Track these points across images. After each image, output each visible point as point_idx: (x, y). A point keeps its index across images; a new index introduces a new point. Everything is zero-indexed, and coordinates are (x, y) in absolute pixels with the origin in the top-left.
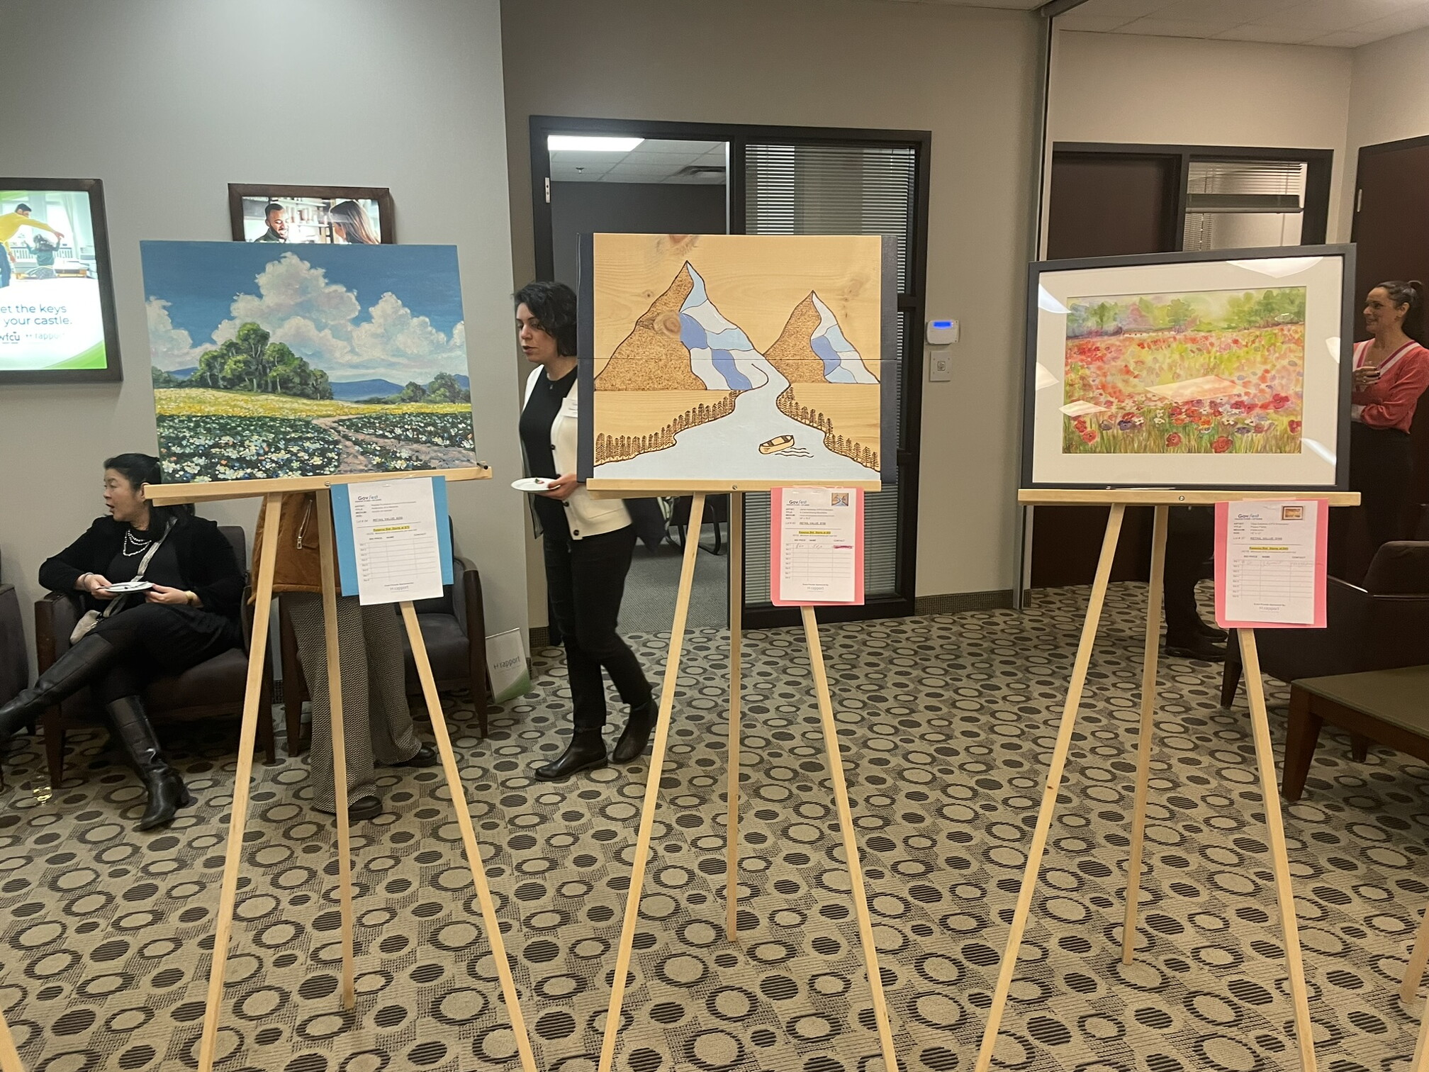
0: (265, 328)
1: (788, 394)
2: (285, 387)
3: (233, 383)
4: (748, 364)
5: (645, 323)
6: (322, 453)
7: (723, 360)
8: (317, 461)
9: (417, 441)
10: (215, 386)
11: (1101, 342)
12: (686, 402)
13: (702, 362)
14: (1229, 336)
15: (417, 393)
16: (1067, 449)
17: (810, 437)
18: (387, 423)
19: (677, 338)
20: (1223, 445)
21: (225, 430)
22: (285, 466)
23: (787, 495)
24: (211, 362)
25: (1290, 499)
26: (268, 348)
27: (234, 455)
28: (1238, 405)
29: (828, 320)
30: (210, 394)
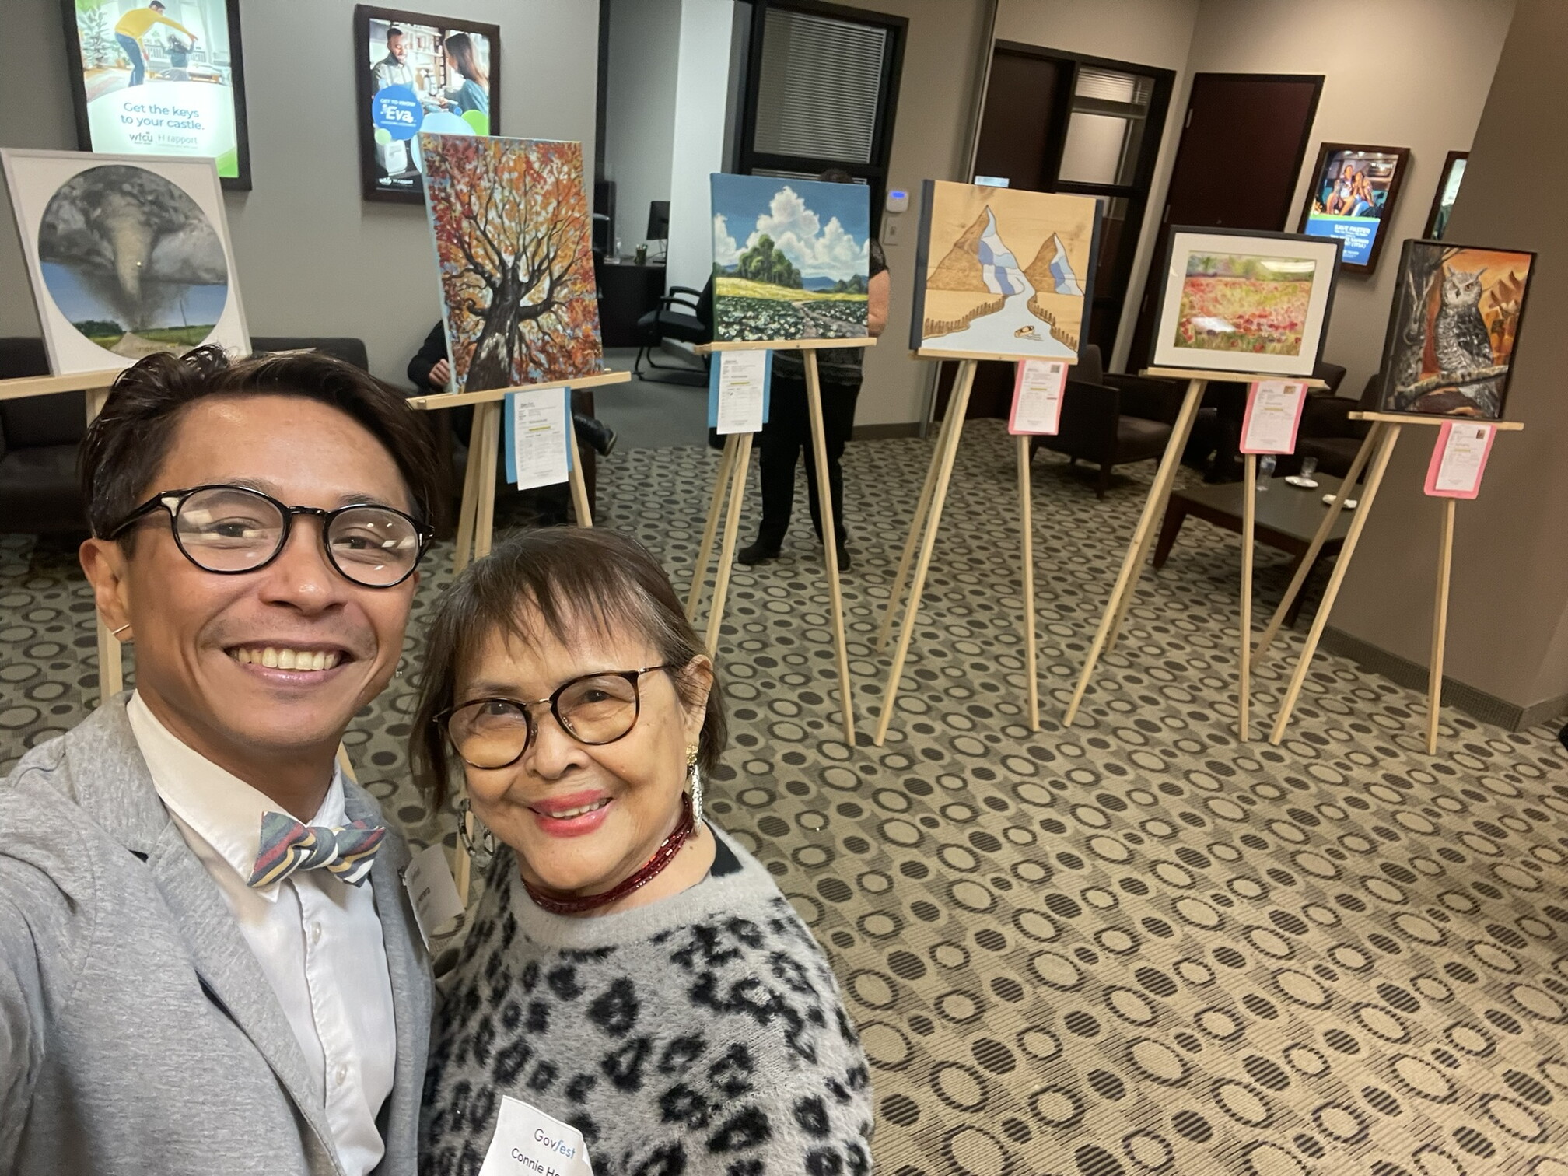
0: (773, 238)
1: (1034, 299)
2: (773, 279)
3: (755, 276)
4: (1015, 277)
5: (958, 245)
6: (795, 324)
7: (1001, 273)
8: (793, 330)
9: (840, 319)
10: (746, 277)
11: (1204, 281)
12: (976, 300)
13: (989, 274)
14: (1273, 284)
15: (843, 287)
16: (1176, 345)
17: (1043, 327)
18: (829, 305)
19: (976, 257)
20: (1260, 348)
21: (750, 307)
22: (777, 332)
23: (1029, 364)
24: (746, 260)
25: (1290, 382)
26: (774, 253)
27: (752, 323)
28: (1271, 326)
29: (1061, 252)
30: (744, 282)
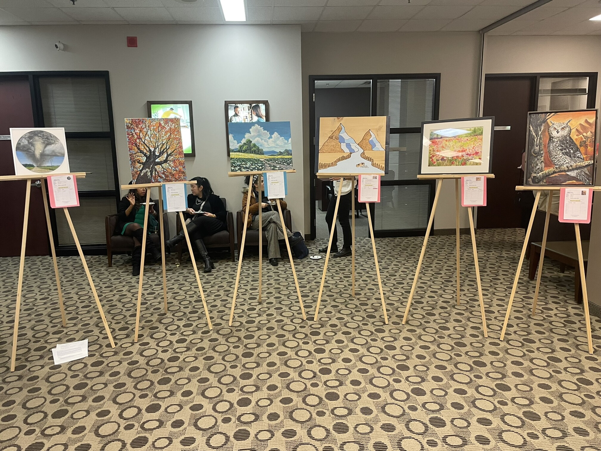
0: (251, 140)
1: (363, 153)
2: (255, 152)
3: (245, 152)
4: (354, 146)
5: (331, 137)
6: (262, 166)
7: (348, 146)
8: (261, 168)
9: (281, 164)
10: (242, 152)
11: (437, 140)
12: (340, 155)
13: (343, 146)
14: (466, 138)
15: (281, 153)
16: (429, 166)
17: (368, 163)
18: (275, 160)
19: (338, 141)
20: (464, 164)
21: (243, 161)
22: (254, 169)
23: (362, 176)
24: (241, 147)
25: (478, 176)
26: (252, 144)
27: (244, 166)
28: (467, 154)
29: (373, 136)
30: (240, 154)
